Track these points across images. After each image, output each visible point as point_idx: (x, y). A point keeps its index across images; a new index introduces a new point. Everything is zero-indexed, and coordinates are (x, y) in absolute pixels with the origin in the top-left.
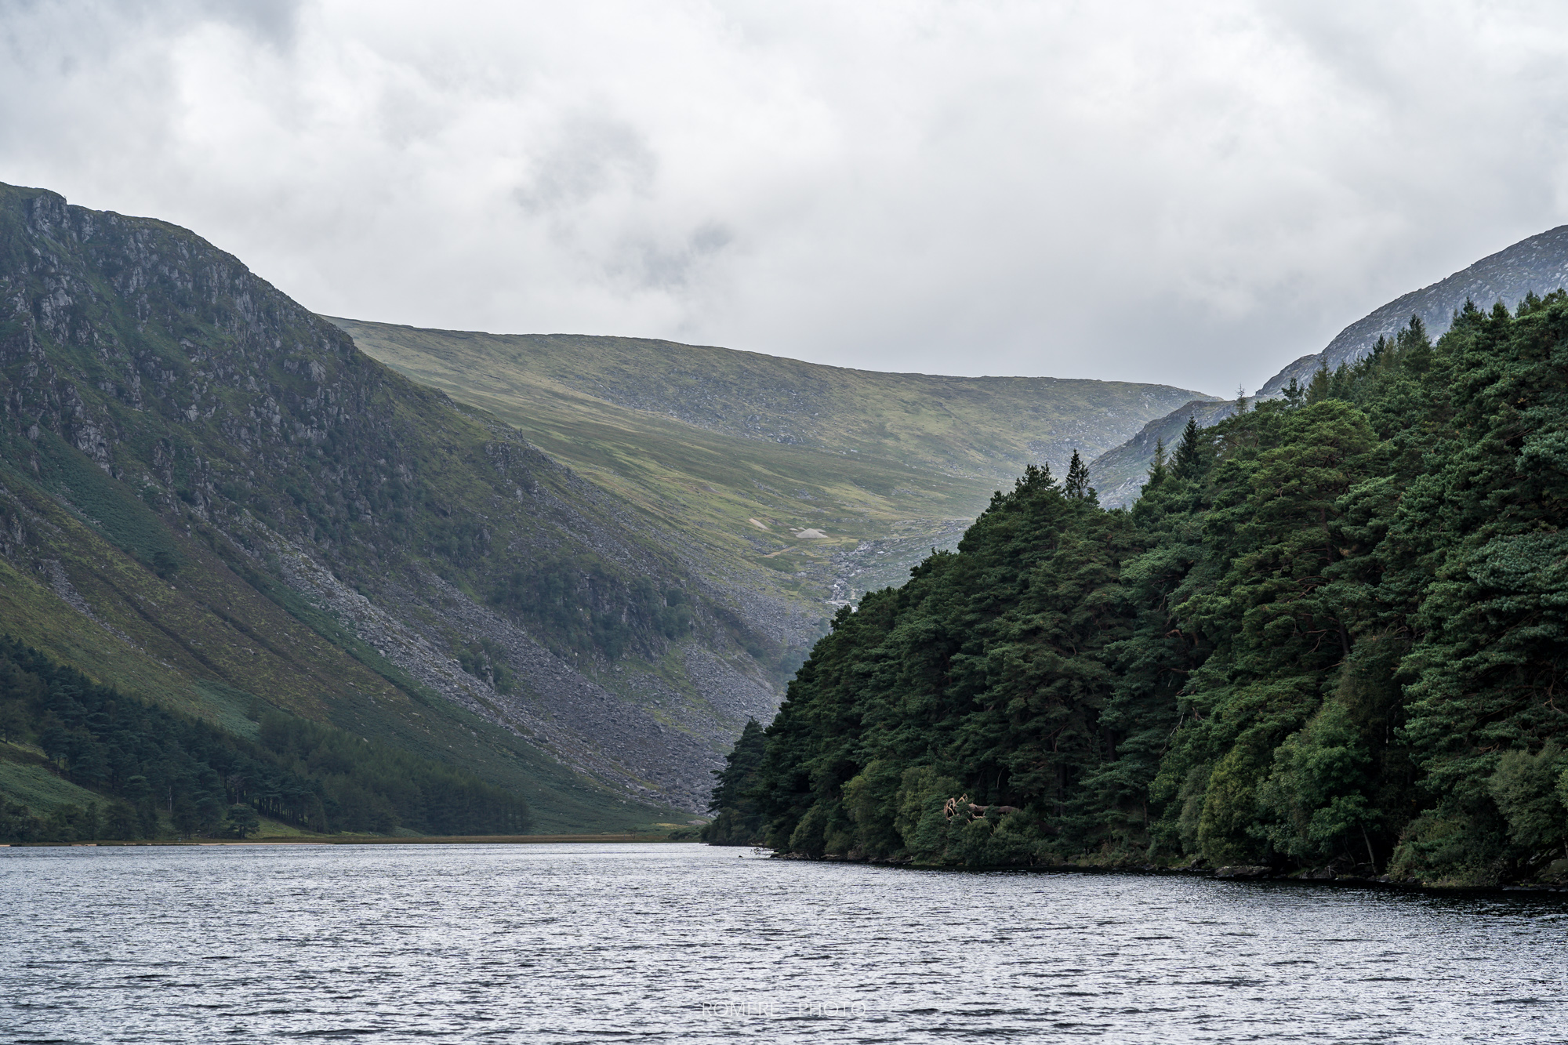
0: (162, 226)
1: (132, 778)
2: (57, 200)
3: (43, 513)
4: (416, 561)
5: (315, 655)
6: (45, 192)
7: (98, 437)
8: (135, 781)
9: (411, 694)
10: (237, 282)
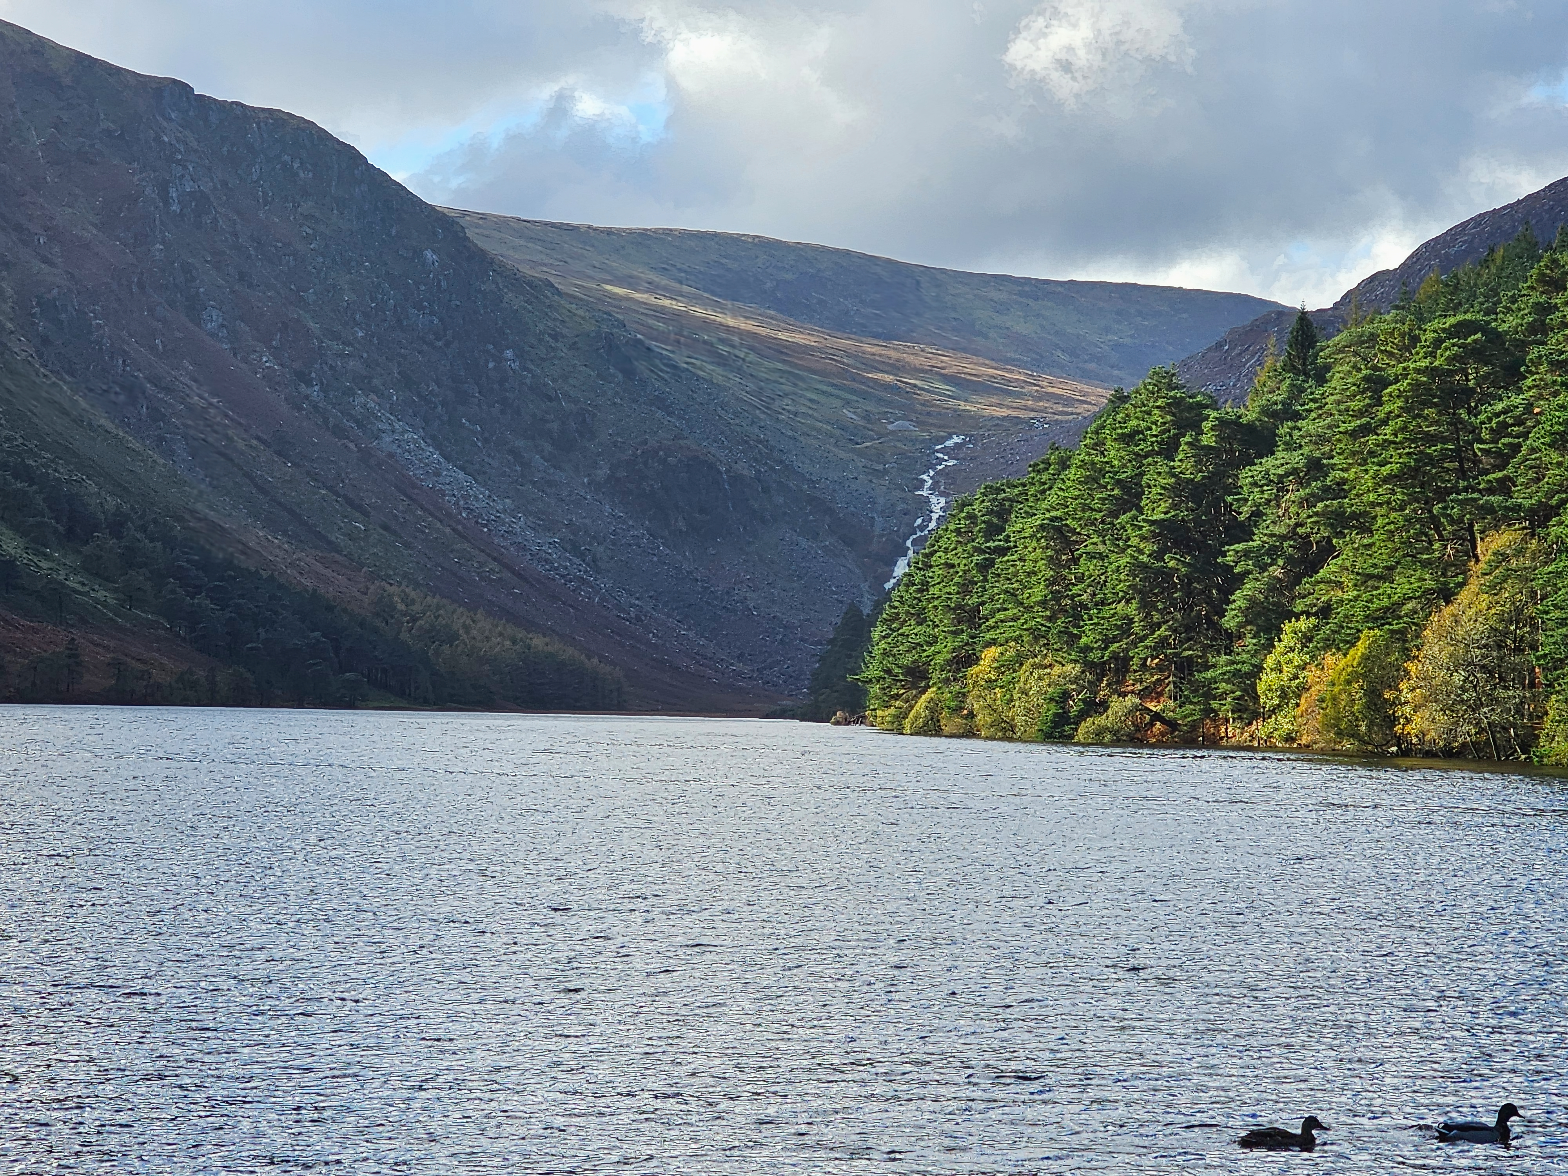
0: (286, 117)
1: (249, 646)
2: (186, 88)
3: (168, 390)
4: (520, 443)
5: (423, 532)
6: (175, 81)
7: (220, 320)
8: (252, 649)
9: (513, 571)
10: (356, 172)
